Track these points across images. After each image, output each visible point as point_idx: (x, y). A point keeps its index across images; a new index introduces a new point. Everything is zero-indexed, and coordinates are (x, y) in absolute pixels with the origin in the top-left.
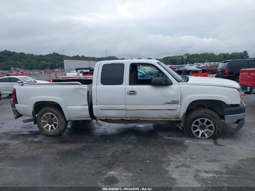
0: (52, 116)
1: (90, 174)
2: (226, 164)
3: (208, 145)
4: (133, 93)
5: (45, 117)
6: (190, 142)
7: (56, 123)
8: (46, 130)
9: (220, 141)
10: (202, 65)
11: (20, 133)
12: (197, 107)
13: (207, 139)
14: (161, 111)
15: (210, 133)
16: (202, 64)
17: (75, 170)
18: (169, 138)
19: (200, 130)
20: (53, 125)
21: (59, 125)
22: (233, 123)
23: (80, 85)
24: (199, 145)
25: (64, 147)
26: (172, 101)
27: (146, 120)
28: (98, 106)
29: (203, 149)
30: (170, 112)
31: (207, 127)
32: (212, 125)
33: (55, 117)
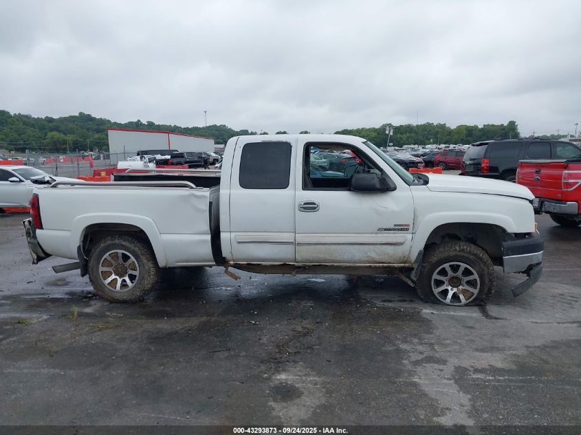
0: (126, 258)
1: (235, 381)
2: (515, 355)
3: (471, 318)
4: (310, 207)
5: (109, 258)
6: (431, 311)
7: (134, 273)
8: (110, 288)
9: (493, 310)
10: (421, 150)
11: (46, 296)
12: (443, 237)
13: (466, 305)
14: (372, 247)
15: (470, 294)
16: (420, 147)
17: (200, 373)
18: (386, 304)
19: (449, 288)
20: (127, 279)
21: (142, 278)
22: (519, 272)
23: (192, 188)
24: (453, 318)
25: (159, 326)
26: (395, 225)
27: (337, 267)
28: (233, 234)
29: (463, 326)
30: (389, 249)
31: (465, 281)
32: (476, 276)
33: (133, 258)
